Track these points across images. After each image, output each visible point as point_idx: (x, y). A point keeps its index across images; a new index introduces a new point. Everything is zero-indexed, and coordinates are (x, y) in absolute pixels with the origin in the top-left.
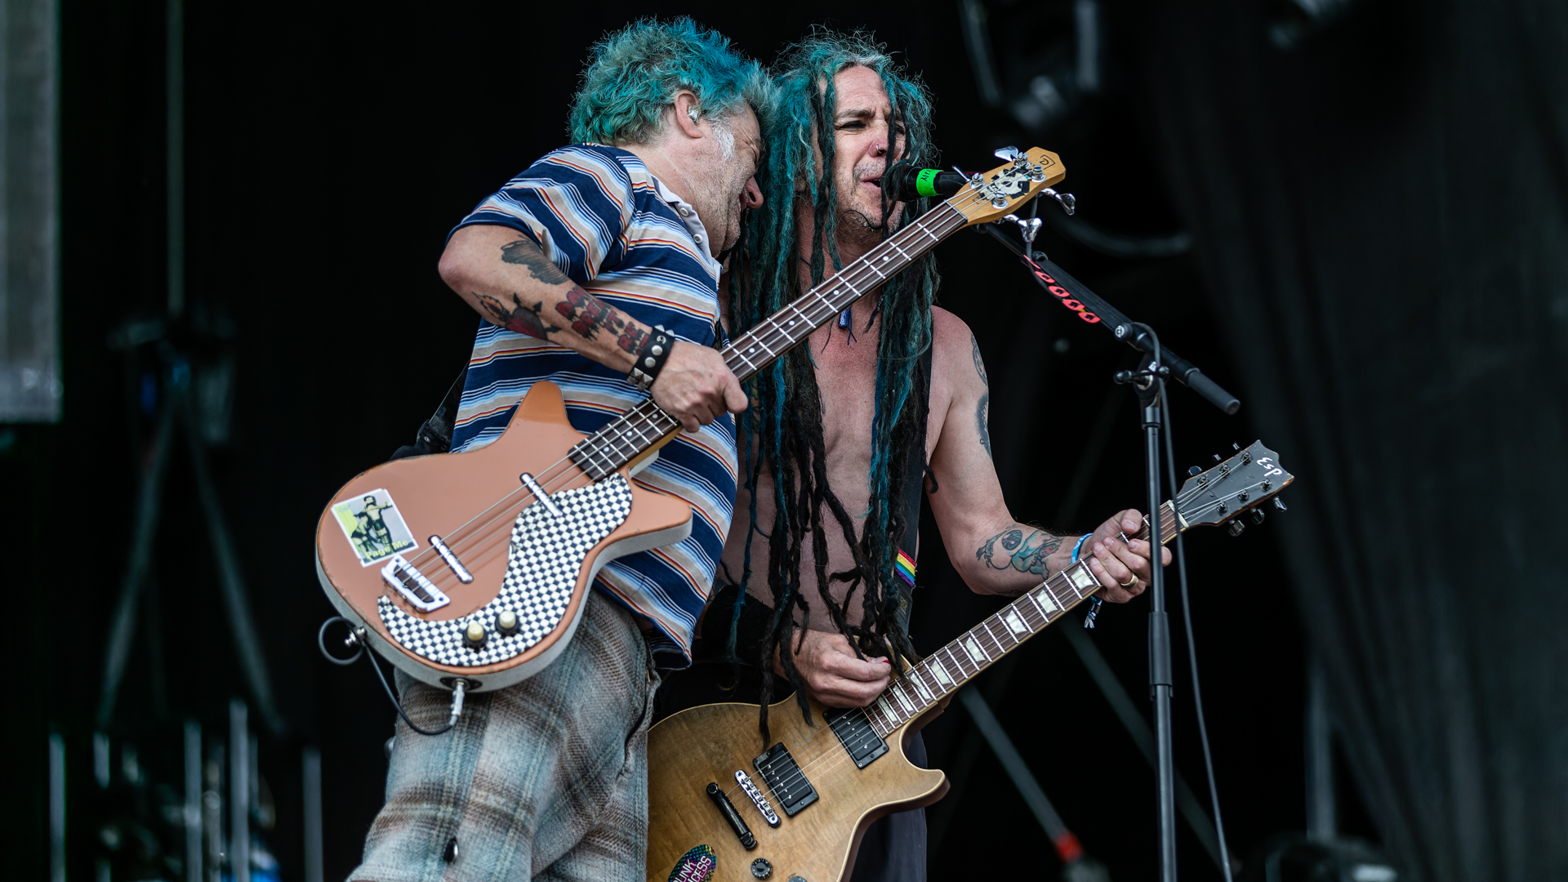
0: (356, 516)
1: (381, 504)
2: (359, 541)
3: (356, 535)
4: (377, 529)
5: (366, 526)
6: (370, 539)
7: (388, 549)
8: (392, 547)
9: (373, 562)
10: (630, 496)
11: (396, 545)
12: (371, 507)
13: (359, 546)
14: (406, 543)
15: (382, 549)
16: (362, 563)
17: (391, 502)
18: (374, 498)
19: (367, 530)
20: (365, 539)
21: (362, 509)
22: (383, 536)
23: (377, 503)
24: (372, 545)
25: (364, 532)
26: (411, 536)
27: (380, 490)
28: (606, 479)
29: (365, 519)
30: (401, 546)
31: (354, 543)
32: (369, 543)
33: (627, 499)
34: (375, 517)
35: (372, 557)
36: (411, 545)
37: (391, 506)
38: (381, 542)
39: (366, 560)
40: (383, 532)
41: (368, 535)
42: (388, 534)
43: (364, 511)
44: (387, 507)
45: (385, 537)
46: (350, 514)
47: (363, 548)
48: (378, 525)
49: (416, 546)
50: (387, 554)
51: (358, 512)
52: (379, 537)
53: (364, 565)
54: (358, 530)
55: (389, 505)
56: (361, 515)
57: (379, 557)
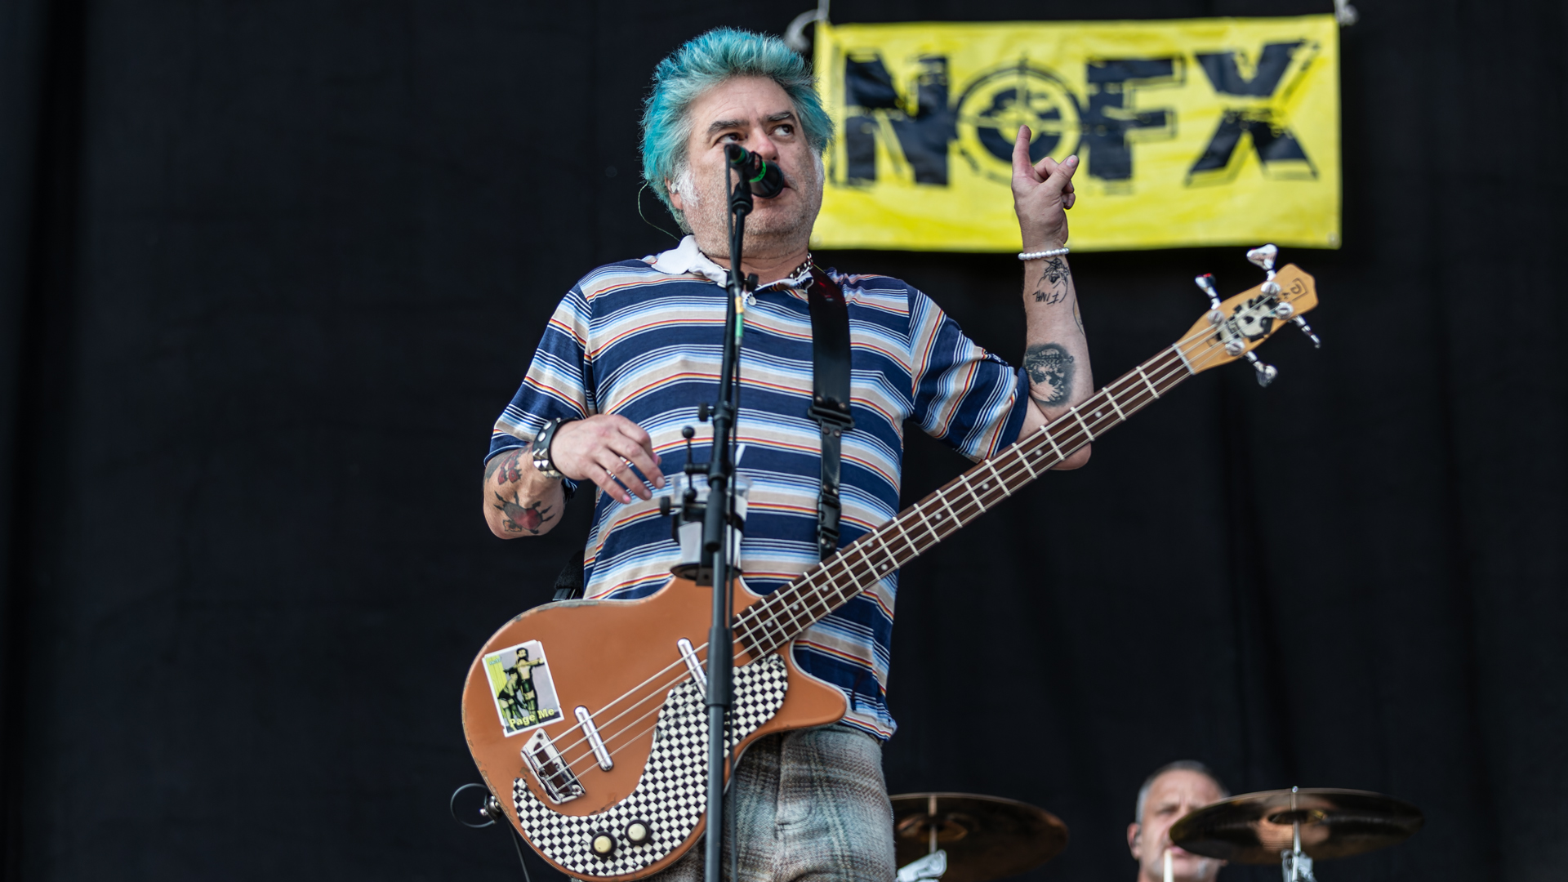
0: (506, 671)
1: (533, 660)
2: (505, 704)
3: (503, 695)
4: (525, 691)
5: (514, 685)
6: (517, 702)
7: (533, 718)
8: (537, 715)
9: (516, 732)
10: (785, 684)
11: (542, 714)
12: (523, 662)
13: (504, 709)
14: (551, 712)
15: (528, 717)
16: (505, 731)
17: (544, 659)
18: (527, 652)
19: (515, 691)
20: (511, 701)
21: (512, 665)
22: (529, 701)
23: (529, 659)
24: (518, 710)
25: (512, 694)
26: (558, 704)
27: (534, 642)
28: (764, 660)
29: (514, 677)
30: (547, 715)
31: (500, 705)
32: (514, 708)
33: (782, 689)
34: (525, 676)
35: (515, 725)
36: (556, 715)
37: (543, 664)
38: (527, 708)
39: (509, 729)
40: (530, 695)
41: (515, 698)
42: (535, 699)
43: (515, 667)
44: (539, 665)
45: (532, 702)
46: (500, 668)
47: (508, 712)
48: (527, 686)
49: (562, 718)
50: (532, 723)
51: (508, 668)
52: (526, 702)
53: (507, 734)
54: (506, 691)
55: (541, 662)
56: (512, 671)
57: (523, 726)
